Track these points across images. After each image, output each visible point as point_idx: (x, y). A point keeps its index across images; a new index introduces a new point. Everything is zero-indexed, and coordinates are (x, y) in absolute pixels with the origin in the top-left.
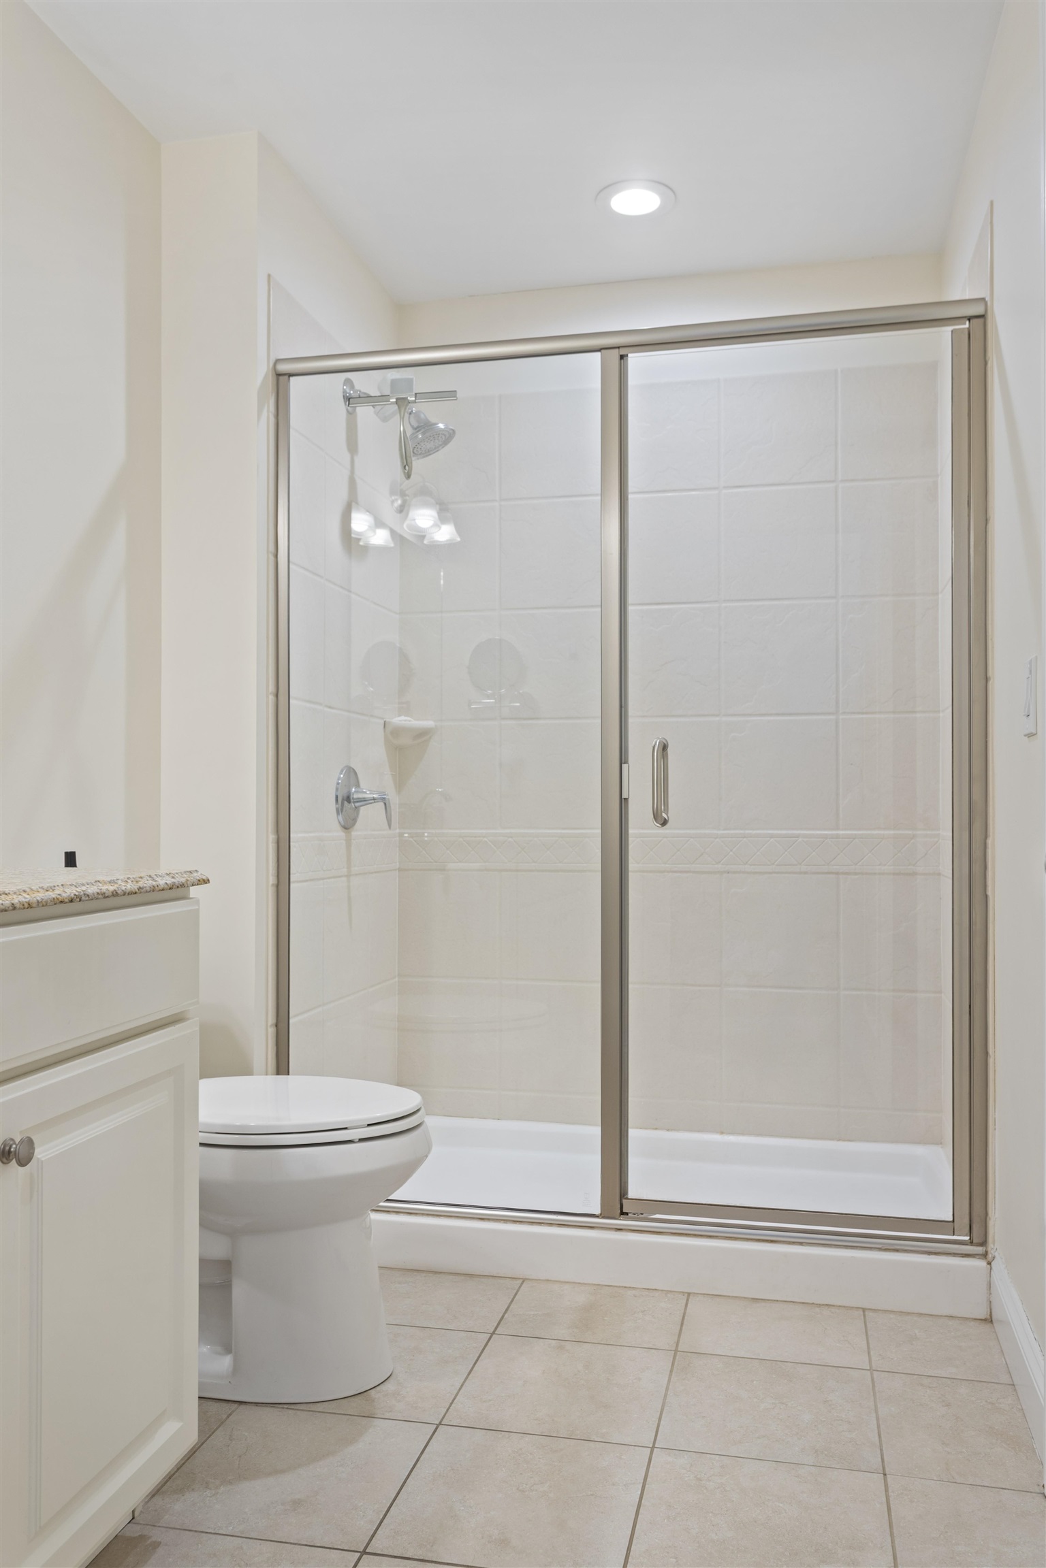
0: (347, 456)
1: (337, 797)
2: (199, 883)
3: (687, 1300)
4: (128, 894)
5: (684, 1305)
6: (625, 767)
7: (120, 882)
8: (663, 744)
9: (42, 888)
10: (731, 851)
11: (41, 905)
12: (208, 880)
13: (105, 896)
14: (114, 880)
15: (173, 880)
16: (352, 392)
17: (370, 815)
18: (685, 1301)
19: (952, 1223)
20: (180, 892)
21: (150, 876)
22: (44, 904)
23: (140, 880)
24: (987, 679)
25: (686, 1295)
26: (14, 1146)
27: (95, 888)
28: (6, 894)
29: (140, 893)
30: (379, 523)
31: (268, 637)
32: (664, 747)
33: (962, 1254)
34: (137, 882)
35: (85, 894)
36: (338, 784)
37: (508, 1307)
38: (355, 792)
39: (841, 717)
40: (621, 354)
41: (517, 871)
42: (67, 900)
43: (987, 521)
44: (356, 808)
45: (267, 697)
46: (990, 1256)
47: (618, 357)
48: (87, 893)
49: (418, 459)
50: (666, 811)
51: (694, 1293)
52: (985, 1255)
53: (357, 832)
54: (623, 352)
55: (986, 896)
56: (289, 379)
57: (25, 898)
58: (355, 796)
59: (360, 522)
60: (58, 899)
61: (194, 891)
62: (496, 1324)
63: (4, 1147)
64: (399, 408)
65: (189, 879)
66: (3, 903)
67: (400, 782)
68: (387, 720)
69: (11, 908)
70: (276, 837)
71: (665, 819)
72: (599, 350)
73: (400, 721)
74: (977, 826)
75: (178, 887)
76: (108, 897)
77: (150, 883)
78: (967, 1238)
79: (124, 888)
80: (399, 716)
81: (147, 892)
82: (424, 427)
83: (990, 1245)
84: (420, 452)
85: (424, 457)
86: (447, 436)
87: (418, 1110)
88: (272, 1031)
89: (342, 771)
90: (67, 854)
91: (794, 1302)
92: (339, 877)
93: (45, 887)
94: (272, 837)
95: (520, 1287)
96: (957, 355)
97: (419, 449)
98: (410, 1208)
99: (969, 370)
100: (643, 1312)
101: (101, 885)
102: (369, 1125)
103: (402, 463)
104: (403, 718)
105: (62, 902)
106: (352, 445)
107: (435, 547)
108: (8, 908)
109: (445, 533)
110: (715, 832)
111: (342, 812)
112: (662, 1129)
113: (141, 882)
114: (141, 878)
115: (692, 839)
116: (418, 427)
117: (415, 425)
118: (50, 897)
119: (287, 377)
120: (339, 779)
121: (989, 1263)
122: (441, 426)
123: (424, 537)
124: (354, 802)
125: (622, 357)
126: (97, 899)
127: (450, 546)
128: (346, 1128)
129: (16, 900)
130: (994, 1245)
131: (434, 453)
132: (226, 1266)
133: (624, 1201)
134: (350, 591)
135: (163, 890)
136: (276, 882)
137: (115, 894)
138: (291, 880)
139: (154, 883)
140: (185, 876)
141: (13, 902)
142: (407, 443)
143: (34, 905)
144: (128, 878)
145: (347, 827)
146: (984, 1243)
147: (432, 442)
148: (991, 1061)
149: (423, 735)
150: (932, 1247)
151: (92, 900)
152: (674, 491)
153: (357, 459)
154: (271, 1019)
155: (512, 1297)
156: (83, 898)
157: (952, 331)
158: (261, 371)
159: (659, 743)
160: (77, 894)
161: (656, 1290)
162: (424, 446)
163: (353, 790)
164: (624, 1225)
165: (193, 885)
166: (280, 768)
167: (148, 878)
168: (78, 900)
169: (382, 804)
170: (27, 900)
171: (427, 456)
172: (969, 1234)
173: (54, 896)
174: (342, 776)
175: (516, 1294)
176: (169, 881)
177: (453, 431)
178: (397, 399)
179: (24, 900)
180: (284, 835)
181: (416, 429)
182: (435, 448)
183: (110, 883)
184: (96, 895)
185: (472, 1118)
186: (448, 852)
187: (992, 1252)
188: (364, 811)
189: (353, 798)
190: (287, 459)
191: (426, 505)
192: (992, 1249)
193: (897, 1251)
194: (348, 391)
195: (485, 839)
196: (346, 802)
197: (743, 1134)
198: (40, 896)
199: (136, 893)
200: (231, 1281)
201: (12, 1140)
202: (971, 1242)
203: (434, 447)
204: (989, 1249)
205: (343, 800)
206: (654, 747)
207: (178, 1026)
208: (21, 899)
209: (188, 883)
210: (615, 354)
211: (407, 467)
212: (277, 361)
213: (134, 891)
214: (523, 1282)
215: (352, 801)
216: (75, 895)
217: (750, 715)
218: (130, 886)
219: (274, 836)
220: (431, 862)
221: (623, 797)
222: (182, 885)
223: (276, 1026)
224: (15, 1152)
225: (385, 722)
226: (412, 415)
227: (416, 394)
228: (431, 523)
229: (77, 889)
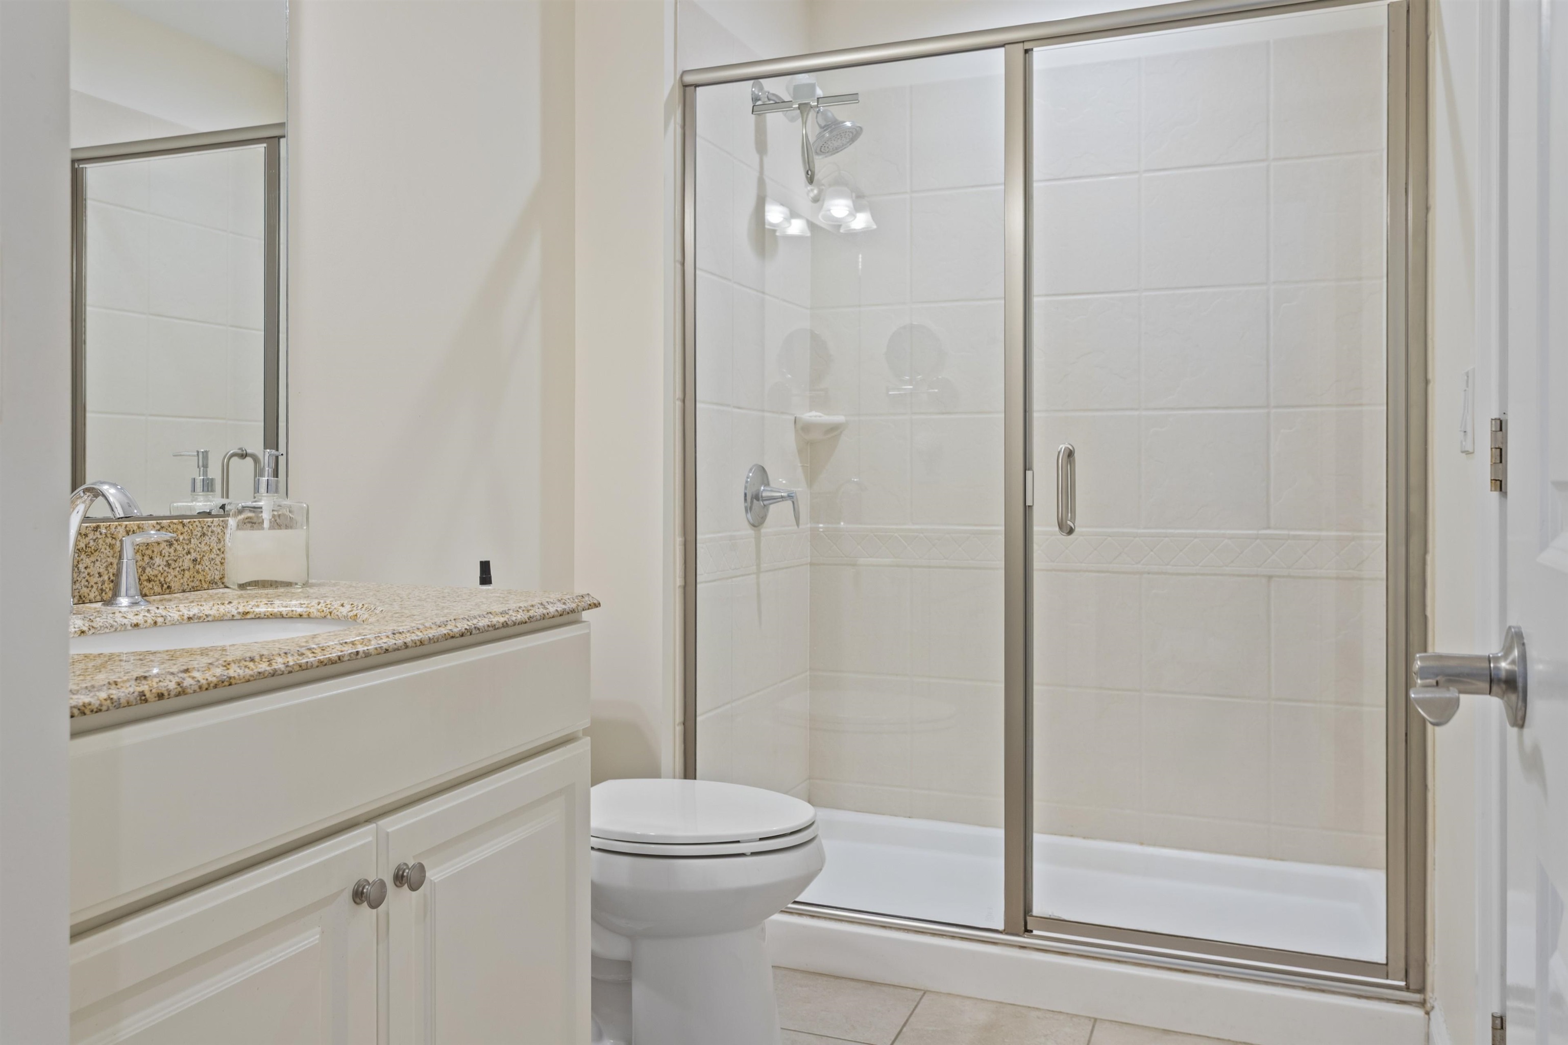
0: (756, 157)
1: (745, 494)
2: (590, 607)
3: (1093, 1027)
4: (519, 624)
5: (1089, 1032)
6: (1029, 473)
7: (511, 612)
8: (1068, 451)
9: (435, 623)
10: (1152, 551)
11: (432, 642)
12: (599, 604)
13: (494, 627)
14: (505, 611)
15: (564, 607)
16: (760, 94)
17: (779, 513)
18: (1090, 1028)
19: (1385, 967)
20: (572, 617)
21: (542, 604)
22: (436, 640)
23: (531, 608)
24: (1427, 382)
25: (1093, 1020)
26: (407, 871)
27: (486, 620)
28: (400, 633)
29: (531, 622)
30: (794, 214)
31: (675, 345)
32: (1070, 454)
33: (1396, 1000)
34: (528, 611)
35: (475, 628)
36: (747, 482)
37: (907, 1020)
38: (764, 490)
39: (1273, 411)
40: (1026, 48)
41: (929, 567)
42: (458, 635)
43: (1427, 209)
44: (765, 505)
45: (675, 403)
46: (1428, 1006)
47: (1022, 53)
48: (477, 626)
49: (826, 157)
50: (1073, 519)
51: (1101, 1019)
52: (1423, 1004)
53: (766, 529)
54: (1027, 46)
55: (1425, 617)
56: (695, 90)
57: (420, 635)
58: (764, 494)
59: (774, 214)
60: (449, 634)
61: (586, 615)
62: (893, 1038)
63: (398, 872)
64: (802, 113)
65: (579, 604)
66: (396, 642)
67: (812, 476)
68: (798, 416)
69: (403, 647)
70: (683, 539)
71: (1071, 528)
72: (1003, 45)
73: (810, 417)
74: (1415, 540)
75: (568, 613)
76: (498, 628)
77: (542, 611)
78: (1403, 984)
79: (514, 618)
80: (811, 411)
81: (537, 620)
82: (831, 126)
83: (1429, 994)
84: (827, 150)
85: (832, 155)
86: (855, 133)
87: (813, 823)
88: (679, 729)
89: (751, 470)
90: (482, 563)
91: (1208, 1037)
92: (749, 574)
93: (438, 623)
94: (679, 540)
95: (921, 999)
96: (1393, 31)
97: (826, 148)
98: (814, 910)
99: (1408, 45)
100: (1045, 1036)
101: (492, 617)
102: (761, 839)
103: (805, 167)
104: (813, 413)
105: (453, 637)
106: (761, 147)
107: (853, 235)
108: (401, 647)
109: (861, 221)
110: (1135, 530)
111: (750, 512)
112: (1078, 836)
113: (532, 611)
114: (532, 606)
115: (1110, 538)
116: (825, 126)
117: (823, 124)
118: (442, 633)
119: (693, 88)
120: (748, 478)
121: (1427, 1013)
122: (848, 124)
123: (840, 226)
124: (763, 501)
125: (1026, 51)
126: (487, 631)
127: (865, 233)
128: (738, 842)
129: (409, 638)
130: (1433, 994)
131: (841, 150)
132: (627, 965)
133: (1028, 918)
134: (763, 293)
135: (553, 617)
136: (683, 584)
137: (505, 625)
138: (698, 581)
139: (545, 611)
140: (576, 600)
141: (405, 641)
142: (809, 146)
143: (426, 643)
144: (520, 607)
145: (757, 524)
146: (1422, 990)
147: (839, 140)
148: (1430, 795)
149: (834, 430)
150: (1360, 990)
151: (483, 632)
152: (1091, 176)
153: (766, 160)
154: (679, 718)
155: (912, 1010)
156: (474, 632)
157: (1388, 5)
158: (668, 84)
159: (1064, 449)
160: (468, 628)
161: (1061, 1012)
162: (831, 145)
163: (762, 488)
164: (1029, 943)
165: (583, 610)
166: (686, 472)
167: (539, 606)
168: (469, 634)
169: (789, 503)
170: (419, 638)
171: (834, 154)
172: (1404, 979)
173: (445, 632)
174: (751, 475)
175: (916, 1007)
176: (560, 607)
177: (861, 128)
178: (800, 105)
179: (416, 638)
180: (691, 538)
181: (824, 128)
182: (843, 146)
183: (501, 613)
184: (486, 628)
185: (884, 814)
186: (859, 547)
187: (1431, 1001)
188: (773, 509)
189: (762, 497)
190: (693, 169)
191: (840, 195)
192: (1431, 998)
193: (1323, 991)
194: (756, 92)
195: (896, 534)
196: (755, 501)
197: (1164, 846)
198: (431, 633)
199: (526, 622)
200: (631, 980)
201: (406, 864)
202: (1407, 988)
203: (841, 145)
204: (1428, 998)
205: (752, 499)
206: (1059, 453)
207: (570, 747)
208: (414, 637)
209: (579, 608)
210: (1020, 48)
211: (810, 173)
212: (684, 72)
213: (524, 621)
214: (924, 993)
215: (761, 499)
216: (466, 629)
217: (1173, 409)
218: (521, 616)
219: (681, 539)
220: (841, 557)
221: (1027, 504)
222: (573, 611)
223: (684, 724)
224: (407, 876)
225: (796, 417)
226: (820, 114)
227: (818, 98)
228: (847, 212)
229: (469, 623)
